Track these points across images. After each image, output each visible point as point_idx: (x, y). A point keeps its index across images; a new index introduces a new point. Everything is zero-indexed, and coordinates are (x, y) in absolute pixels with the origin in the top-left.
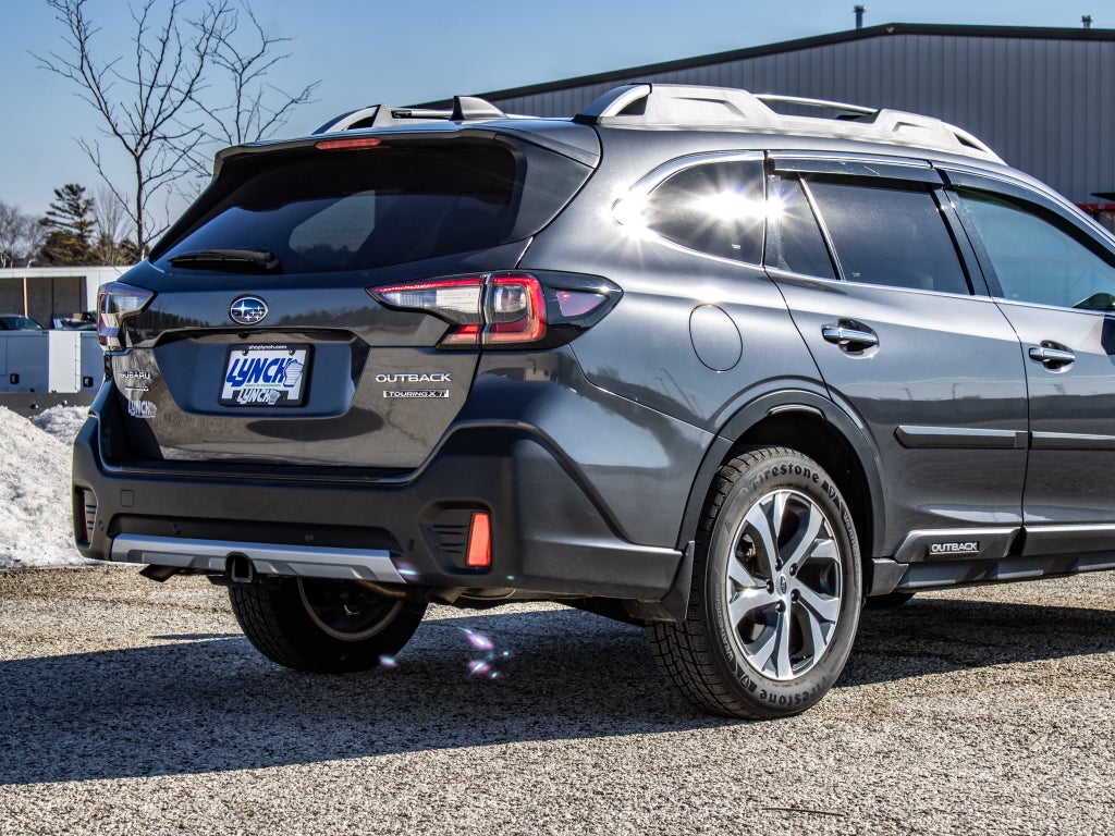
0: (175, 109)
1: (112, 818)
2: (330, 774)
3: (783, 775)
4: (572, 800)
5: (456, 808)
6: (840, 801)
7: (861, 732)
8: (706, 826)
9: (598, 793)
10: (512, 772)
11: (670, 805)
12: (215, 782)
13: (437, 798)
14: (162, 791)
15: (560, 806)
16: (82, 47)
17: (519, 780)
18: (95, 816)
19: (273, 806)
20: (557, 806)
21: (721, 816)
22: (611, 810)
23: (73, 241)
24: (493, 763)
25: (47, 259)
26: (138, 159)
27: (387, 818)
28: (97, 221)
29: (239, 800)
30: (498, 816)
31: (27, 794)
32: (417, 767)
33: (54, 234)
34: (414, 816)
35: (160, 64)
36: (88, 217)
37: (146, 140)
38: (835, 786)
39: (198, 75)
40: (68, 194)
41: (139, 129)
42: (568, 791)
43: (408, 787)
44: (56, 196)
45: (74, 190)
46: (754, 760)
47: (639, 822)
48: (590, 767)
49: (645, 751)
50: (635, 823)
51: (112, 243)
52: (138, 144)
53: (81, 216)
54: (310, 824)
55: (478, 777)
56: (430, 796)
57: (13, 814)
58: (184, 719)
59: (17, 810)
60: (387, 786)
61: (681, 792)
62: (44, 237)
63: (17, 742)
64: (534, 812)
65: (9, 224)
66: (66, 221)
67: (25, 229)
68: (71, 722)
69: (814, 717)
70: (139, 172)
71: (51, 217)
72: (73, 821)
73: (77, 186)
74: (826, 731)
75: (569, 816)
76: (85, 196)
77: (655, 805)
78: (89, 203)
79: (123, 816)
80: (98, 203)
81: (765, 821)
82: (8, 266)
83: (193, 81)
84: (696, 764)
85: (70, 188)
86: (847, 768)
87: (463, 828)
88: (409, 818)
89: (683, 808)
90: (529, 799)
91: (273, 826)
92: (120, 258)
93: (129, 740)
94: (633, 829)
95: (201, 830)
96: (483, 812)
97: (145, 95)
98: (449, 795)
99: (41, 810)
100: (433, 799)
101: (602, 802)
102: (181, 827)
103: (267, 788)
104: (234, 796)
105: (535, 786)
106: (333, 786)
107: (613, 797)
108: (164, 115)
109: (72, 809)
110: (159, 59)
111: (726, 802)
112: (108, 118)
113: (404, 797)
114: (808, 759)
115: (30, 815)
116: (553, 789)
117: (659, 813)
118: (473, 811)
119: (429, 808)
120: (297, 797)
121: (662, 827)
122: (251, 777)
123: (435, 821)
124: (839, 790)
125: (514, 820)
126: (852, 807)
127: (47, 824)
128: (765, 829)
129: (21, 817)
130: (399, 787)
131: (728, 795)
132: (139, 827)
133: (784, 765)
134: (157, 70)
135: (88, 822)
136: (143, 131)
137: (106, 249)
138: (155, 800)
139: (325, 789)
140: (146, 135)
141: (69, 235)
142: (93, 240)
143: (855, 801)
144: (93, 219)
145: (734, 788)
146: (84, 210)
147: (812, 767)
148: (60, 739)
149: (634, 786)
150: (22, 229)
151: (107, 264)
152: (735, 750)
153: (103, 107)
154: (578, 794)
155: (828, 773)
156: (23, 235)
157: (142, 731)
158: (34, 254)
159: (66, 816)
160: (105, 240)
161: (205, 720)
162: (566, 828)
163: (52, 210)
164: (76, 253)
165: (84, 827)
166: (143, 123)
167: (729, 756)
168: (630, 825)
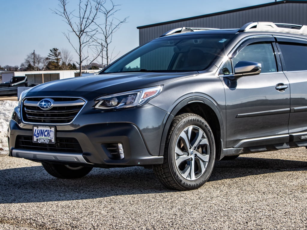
0: (90, 24)
1: (94, 215)
2: (152, 203)
3: (281, 204)
4: (222, 210)
5: (190, 212)
6: (299, 211)
7: (300, 193)
8: (262, 218)
9: (229, 209)
10: (203, 203)
11: (250, 212)
12: (120, 206)
13: (184, 210)
14: (106, 208)
15: (219, 212)
16: (64, 7)
17: (206, 205)
18: (89, 214)
19: (138, 212)
20: (218, 212)
21: (266, 215)
22: (234, 213)
23: (55, 64)
24: (197, 201)
25: (48, 69)
26: (80, 38)
27: (171, 215)
28: (61, 58)
29: (128, 210)
30: (202, 215)
31: (69, 208)
32: (176, 202)
33: (50, 62)
34: (178, 214)
35: (85, 11)
36: (59, 57)
37: (82, 33)
38: (297, 207)
39: (96, 14)
40: (54, 51)
41: (80, 29)
42: (220, 208)
43: (175, 207)
44: (51, 51)
45: (55, 50)
46: (271, 200)
47: (243, 216)
48: (225, 202)
49: (240, 198)
50: (241, 216)
51: (65, 64)
52: (80, 34)
53: (57, 57)
54: (149, 217)
55: (194, 204)
56: (181, 209)
57: (66, 213)
58: (107, 189)
59: (67, 213)
60: (169, 207)
61: (253, 208)
62: (47, 63)
63: (63, 195)
64: (212, 214)
65: (37, 59)
66: (53, 58)
67: (42, 60)
68: (76, 190)
69: (286, 189)
70: (80, 42)
71: (49, 57)
72: (83, 215)
73: (56, 49)
74: (290, 192)
75: (222, 215)
76: (58, 51)
77: (246, 212)
78: (59, 53)
79: (96, 214)
80: (62, 54)
81: (279, 216)
82: (37, 70)
83: (95, 16)
84: (255, 201)
85: (54, 49)
86: (299, 202)
87: (193, 218)
88: (177, 215)
89: (254, 213)
90: (210, 210)
91: (139, 217)
92: (68, 68)
93: (93, 194)
94: (242, 219)
95: (119, 218)
96: (197, 214)
97: (81, 20)
98: (187, 209)
99: (73, 212)
100: (183, 210)
101: (231, 211)
102: (113, 217)
103: (135, 207)
104: (126, 209)
105: (211, 207)
106: (153, 206)
107: (233, 210)
108: (87, 26)
109: (82, 212)
110: (85, 10)
111: (267, 211)
112: (71, 27)
113: (174, 209)
114: (287, 200)
115: (71, 214)
116: (216, 207)
117: (248, 214)
118: (195, 213)
119: (182, 212)
120: (144, 209)
121: (250, 218)
122: (130, 204)
123: (185, 216)
124: (298, 208)
125: (207, 216)
126: (303, 213)
127: (76, 216)
128: (279, 218)
129: (68, 214)
130: (172, 207)
131: (266, 209)
132: (102, 217)
133: (280, 201)
134: (85, 13)
135: (87, 216)
136: (81, 30)
137: (64, 66)
138: (104, 210)
139: (151, 207)
140: (82, 31)
141: (54, 62)
142: (60, 63)
143: (303, 211)
144: (60, 58)
145: (268, 208)
146: (58, 55)
147: (288, 202)
148: (74, 194)
149: (239, 207)
150: (41, 61)
151: (64, 70)
152: (265, 197)
153: (70, 24)
154: (223, 209)
155: (294, 204)
156: (41, 62)
157: (97, 192)
158: (44, 67)
159: (81, 214)
160: (64, 64)
161: (114, 189)
162: (222, 218)
163: (49, 55)
164: (56, 67)
165: (86, 217)
166: (81, 28)
167: (264, 199)
168: (240, 217)
